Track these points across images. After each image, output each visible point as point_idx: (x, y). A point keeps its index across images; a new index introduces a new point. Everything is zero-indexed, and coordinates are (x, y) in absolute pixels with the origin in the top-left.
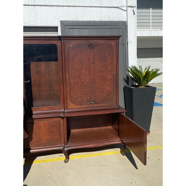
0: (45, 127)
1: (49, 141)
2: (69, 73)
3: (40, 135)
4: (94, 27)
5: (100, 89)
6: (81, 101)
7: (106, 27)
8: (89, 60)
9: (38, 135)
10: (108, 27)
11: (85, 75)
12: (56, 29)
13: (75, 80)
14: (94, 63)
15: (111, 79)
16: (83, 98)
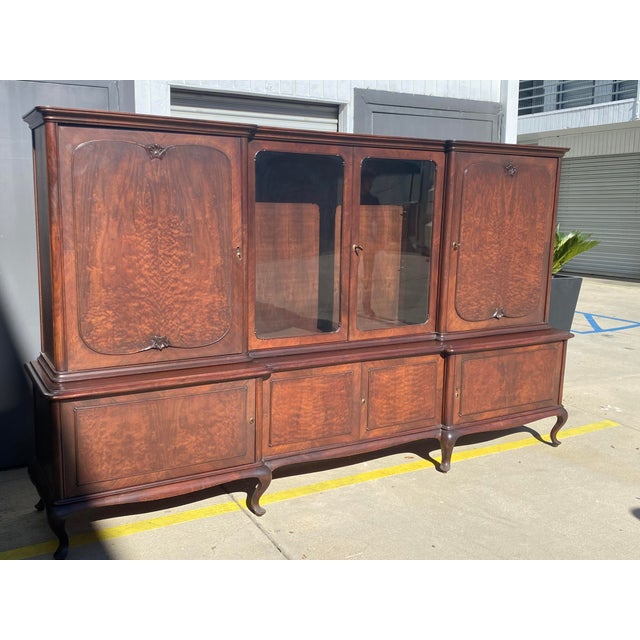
0: (409, 381)
1: (413, 415)
2: (459, 236)
3: (395, 401)
4: (431, 113)
5: (517, 281)
6: (478, 311)
7: (456, 115)
8: (503, 204)
9: (391, 402)
10: (462, 115)
11: (491, 243)
12: (333, 109)
13: (469, 256)
14: (511, 213)
15: (539, 255)
16: (482, 302)
